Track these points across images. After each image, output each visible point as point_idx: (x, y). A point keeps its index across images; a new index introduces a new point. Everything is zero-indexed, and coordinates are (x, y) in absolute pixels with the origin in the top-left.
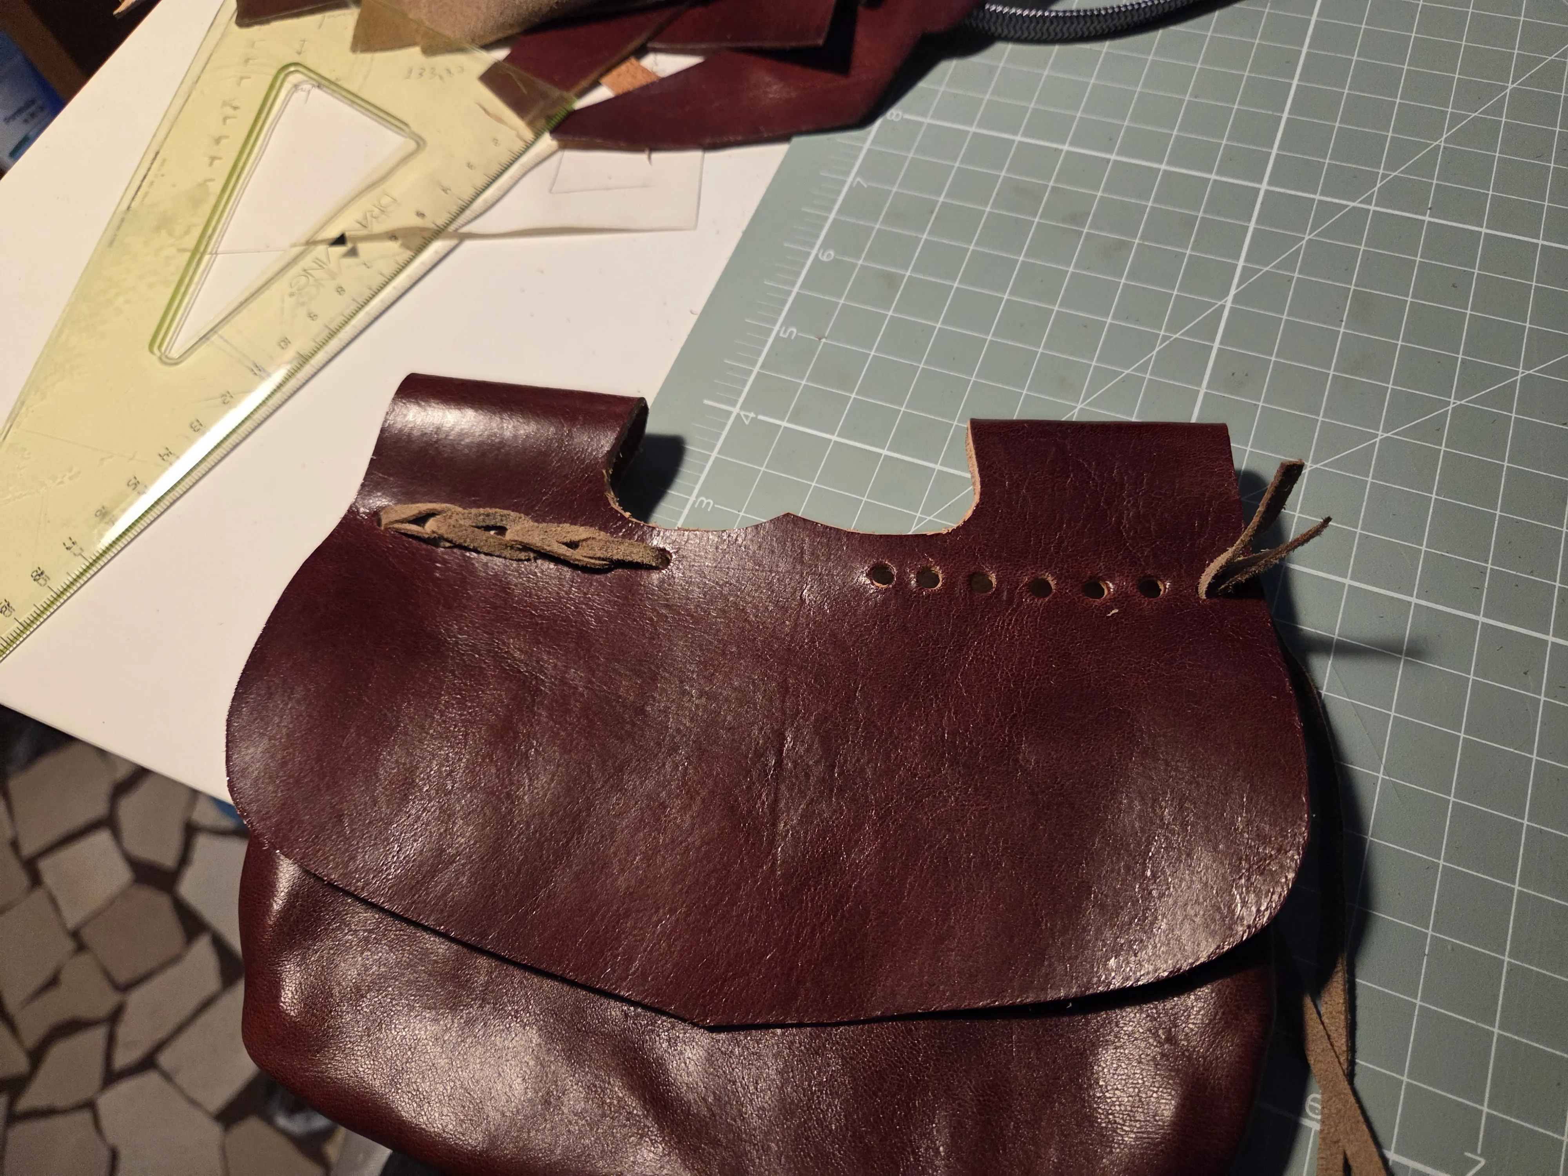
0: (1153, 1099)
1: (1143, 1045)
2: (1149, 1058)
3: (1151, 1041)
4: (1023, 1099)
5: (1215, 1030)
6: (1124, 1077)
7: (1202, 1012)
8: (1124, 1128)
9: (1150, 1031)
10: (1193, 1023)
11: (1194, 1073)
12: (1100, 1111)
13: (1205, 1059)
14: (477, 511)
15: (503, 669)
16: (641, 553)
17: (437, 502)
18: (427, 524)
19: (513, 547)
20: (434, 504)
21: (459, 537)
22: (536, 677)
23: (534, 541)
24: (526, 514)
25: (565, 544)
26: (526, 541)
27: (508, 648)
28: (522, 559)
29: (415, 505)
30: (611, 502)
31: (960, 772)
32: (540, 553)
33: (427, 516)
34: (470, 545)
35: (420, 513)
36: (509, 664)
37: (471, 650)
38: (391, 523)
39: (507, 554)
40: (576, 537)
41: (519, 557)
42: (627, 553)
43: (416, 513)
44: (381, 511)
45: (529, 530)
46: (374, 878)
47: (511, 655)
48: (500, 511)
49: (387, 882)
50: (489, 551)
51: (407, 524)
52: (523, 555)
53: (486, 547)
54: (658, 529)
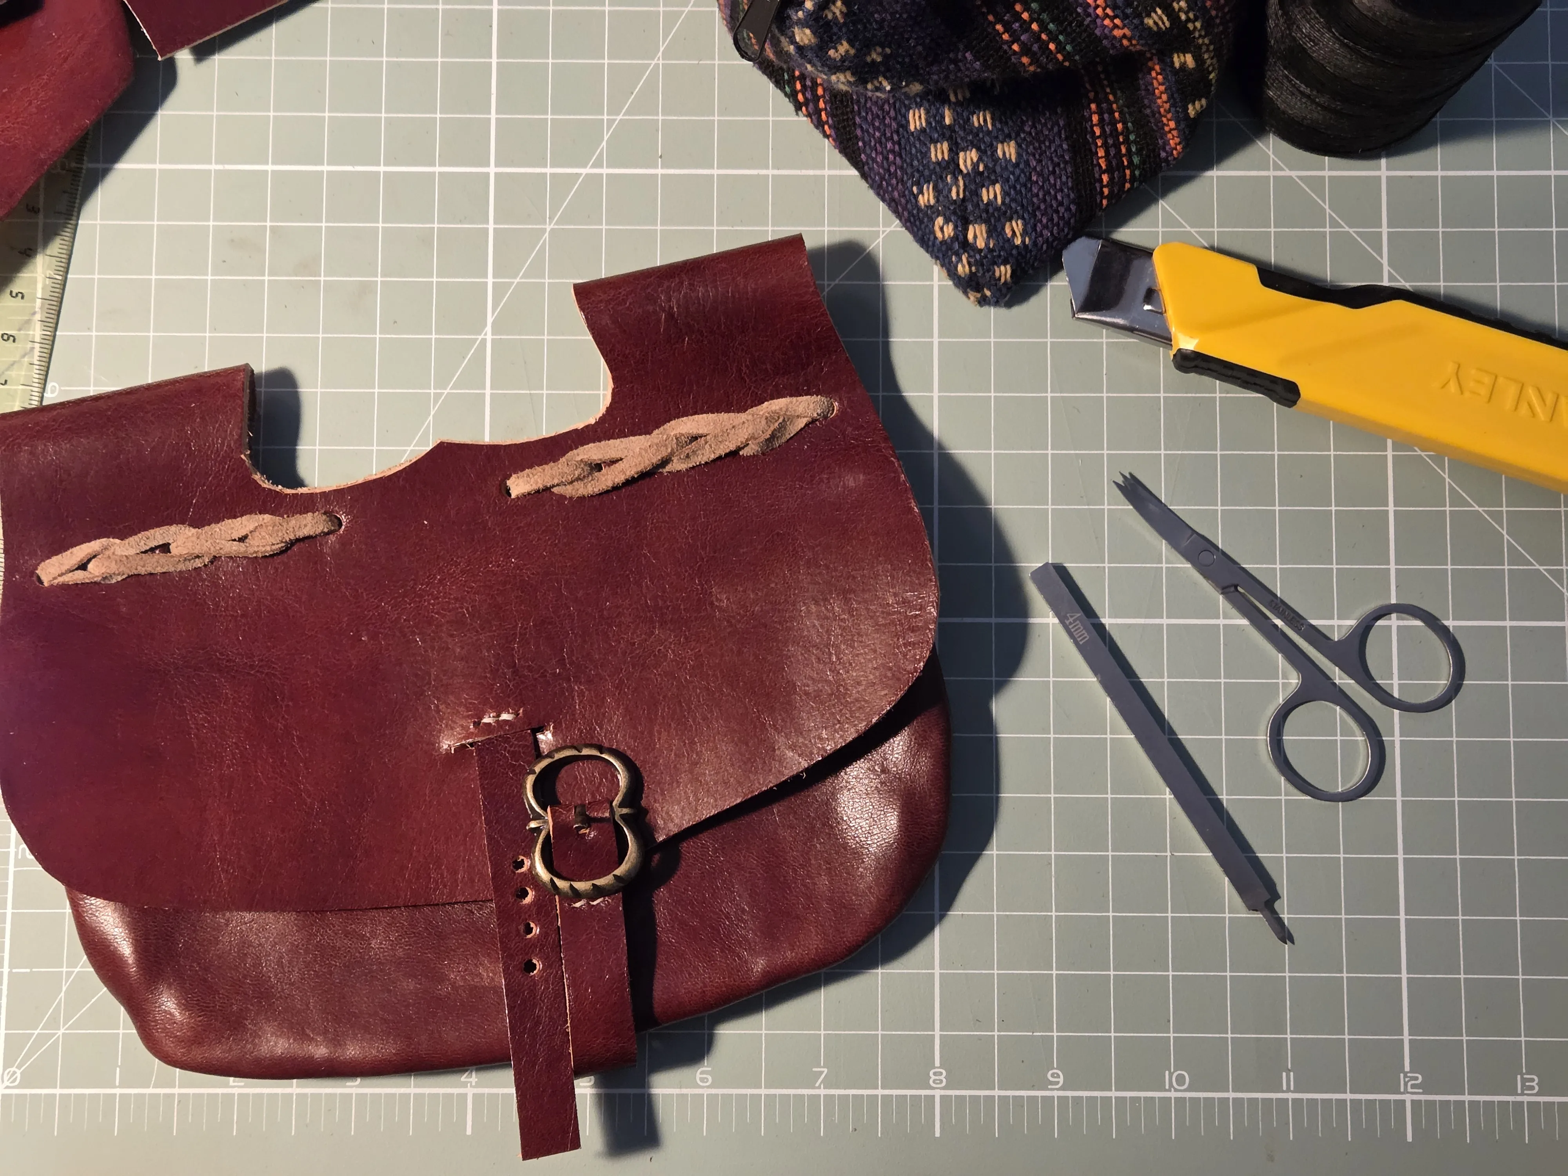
0: (882, 816)
1: (866, 782)
2: (873, 789)
3: (872, 776)
4: (793, 850)
5: (913, 753)
6: (859, 808)
7: (901, 743)
8: (868, 842)
9: (870, 770)
10: (897, 753)
11: (905, 788)
12: (849, 838)
13: (910, 775)
14: (136, 537)
15: (234, 677)
16: (310, 525)
17: (89, 541)
18: (90, 566)
19: (185, 560)
20: (87, 544)
21: (130, 568)
22: (267, 674)
23: (205, 548)
24: (183, 523)
25: (235, 540)
26: (196, 552)
27: (227, 656)
28: (199, 567)
29: (68, 552)
30: (261, 483)
31: (669, 628)
32: (215, 557)
33: (89, 560)
34: (142, 571)
35: (82, 560)
36: (237, 671)
37: (195, 670)
38: (55, 578)
39: (181, 567)
40: (243, 530)
41: (195, 565)
42: (296, 529)
43: (79, 559)
44: (37, 569)
45: (194, 539)
46: (210, 892)
47: (234, 661)
48: (158, 529)
49: (223, 890)
50: (164, 570)
51: (71, 574)
52: (198, 563)
53: (159, 568)
54: (316, 494)
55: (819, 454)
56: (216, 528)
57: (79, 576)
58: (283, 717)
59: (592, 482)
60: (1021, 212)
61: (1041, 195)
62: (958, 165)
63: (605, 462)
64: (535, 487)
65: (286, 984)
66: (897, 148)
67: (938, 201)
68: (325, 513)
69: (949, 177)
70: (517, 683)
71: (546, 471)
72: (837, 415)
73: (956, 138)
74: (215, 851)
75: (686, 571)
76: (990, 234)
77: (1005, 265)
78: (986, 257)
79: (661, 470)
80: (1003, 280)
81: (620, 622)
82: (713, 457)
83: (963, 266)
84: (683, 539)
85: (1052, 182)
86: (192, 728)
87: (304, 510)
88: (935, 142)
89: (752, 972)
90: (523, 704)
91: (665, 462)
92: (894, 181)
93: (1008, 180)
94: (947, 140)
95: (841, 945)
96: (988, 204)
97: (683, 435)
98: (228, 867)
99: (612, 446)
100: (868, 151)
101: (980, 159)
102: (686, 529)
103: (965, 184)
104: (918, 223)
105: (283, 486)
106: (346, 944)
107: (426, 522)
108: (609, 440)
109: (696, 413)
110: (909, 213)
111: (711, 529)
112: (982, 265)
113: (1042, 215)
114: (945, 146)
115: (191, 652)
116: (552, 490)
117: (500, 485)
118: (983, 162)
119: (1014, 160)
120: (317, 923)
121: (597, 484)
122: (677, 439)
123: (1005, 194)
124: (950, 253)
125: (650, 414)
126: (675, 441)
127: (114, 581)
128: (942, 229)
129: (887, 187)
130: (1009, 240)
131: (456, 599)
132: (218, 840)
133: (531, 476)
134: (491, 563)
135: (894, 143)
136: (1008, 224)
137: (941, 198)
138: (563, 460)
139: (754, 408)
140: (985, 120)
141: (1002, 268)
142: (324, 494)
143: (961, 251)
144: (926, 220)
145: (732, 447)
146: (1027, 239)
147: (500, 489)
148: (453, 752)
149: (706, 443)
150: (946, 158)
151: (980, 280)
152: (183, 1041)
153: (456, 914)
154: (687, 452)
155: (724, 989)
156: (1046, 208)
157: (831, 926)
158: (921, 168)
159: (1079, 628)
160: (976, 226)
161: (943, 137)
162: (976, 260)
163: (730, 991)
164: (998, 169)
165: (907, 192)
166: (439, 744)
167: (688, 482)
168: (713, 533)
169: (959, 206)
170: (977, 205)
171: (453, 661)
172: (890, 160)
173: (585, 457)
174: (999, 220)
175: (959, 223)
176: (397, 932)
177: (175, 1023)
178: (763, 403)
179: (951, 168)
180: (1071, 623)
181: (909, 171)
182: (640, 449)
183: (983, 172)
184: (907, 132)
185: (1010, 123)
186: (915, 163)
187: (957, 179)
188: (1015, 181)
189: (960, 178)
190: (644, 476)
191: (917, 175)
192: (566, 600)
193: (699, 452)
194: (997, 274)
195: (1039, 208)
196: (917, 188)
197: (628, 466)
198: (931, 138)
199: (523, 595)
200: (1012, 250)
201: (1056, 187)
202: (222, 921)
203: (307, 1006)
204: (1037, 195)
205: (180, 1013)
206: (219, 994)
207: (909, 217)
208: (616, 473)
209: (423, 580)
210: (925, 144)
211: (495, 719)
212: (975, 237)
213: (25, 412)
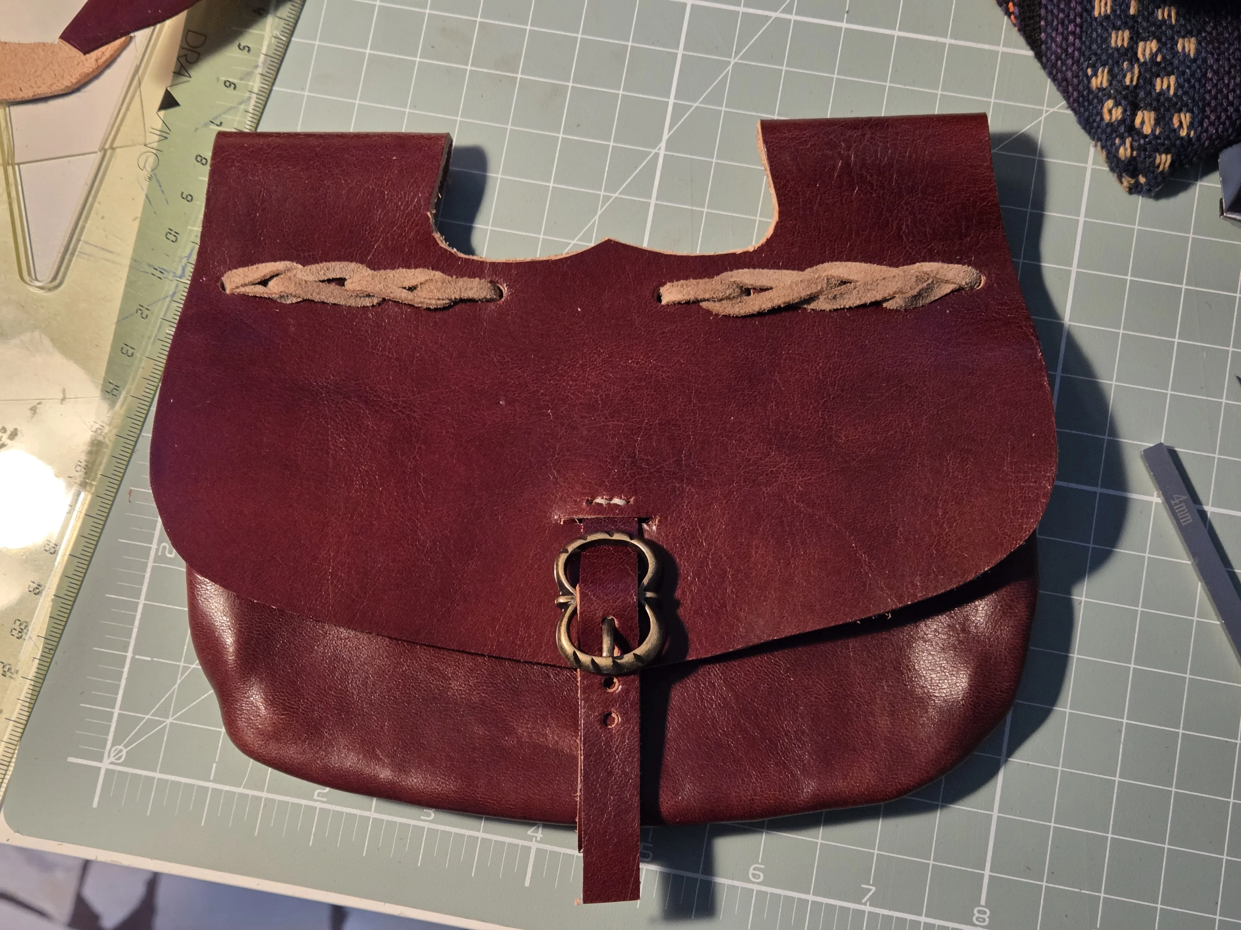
0: (955, 673)
2: (949, 645)
3: (950, 633)
4: (861, 686)
5: (996, 619)
7: (986, 607)
8: (936, 694)
11: (982, 651)
12: (917, 686)
14: (317, 265)
15: (377, 411)
16: (475, 289)
17: (275, 261)
18: (271, 284)
19: (357, 296)
20: (273, 263)
21: (306, 293)
22: (408, 415)
23: (377, 289)
24: (362, 263)
25: (405, 288)
26: (369, 290)
27: (376, 392)
28: (368, 307)
29: (255, 267)
30: (439, 242)
31: (785, 453)
32: (384, 299)
33: (272, 277)
34: (317, 298)
35: (265, 276)
36: (381, 406)
37: (344, 398)
38: (237, 287)
39: (352, 302)
40: (414, 281)
41: (364, 304)
42: (463, 290)
43: (263, 274)
44: (223, 276)
45: (369, 279)
46: (316, 600)
47: (381, 398)
48: (338, 263)
49: (327, 602)
50: (336, 302)
51: (252, 287)
52: (367, 302)
53: (332, 299)
54: (486, 263)
55: (960, 320)
56: (390, 273)
57: (259, 290)
58: (414, 458)
59: (740, 304)
60: (1191, 105)
61: (1213, 92)
62: (1136, 53)
63: (755, 289)
64: (687, 297)
65: (367, 703)
66: (1078, 30)
67: (1111, 84)
68: (491, 282)
69: (1125, 64)
70: (634, 473)
71: (700, 285)
72: (983, 288)
73: (1138, 28)
74: (329, 565)
75: (811, 404)
76: (1157, 122)
77: (1167, 154)
78: (1150, 143)
79: (805, 306)
80: (1161, 168)
81: (740, 437)
82: (858, 303)
83: (1126, 150)
84: (813, 373)
85: (1227, 82)
86: (331, 449)
87: (472, 275)
88: (1118, 29)
89: (803, 792)
90: (635, 493)
91: (812, 298)
92: (1070, 62)
93: (1184, 73)
94: (1128, 29)
95: (892, 785)
96: (1160, 94)
97: (833, 277)
98: (337, 582)
99: (765, 275)
100: (1049, 31)
101: (1159, 50)
102: (818, 364)
103: (1140, 72)
104: (1086, 104)
105: (458, 250)
106: (429, 679)
107: (579, 310)
108: (763, 269)
109: (848, 260)
110: (1079, 93)
111: (843, 369)
112: (1145, 150)
113: (1211, 112)
114: (1127, 34)
115: (344, 380)
116: (701, 304)
117: (654, 291)
118: (1161, 53)
119: (1192, 56)
120: (406, 653)
121: (744, 306)
122: (828, 279)
123: (1179, 86)
124: (1114, 135)
125: (806, 253)
126: (826, 281)
127: (289, 302)
128: (1110, 111)
129: (1062, 66)
130: (1175, 130)
131: (593, 385)
132: (333, 556)
133: (685, 286)
134: (632, 359)
135: (1076, 26)
136: (1176, 115)
137: (1114, 83)
138: (717, 278)
139: (905, 267)
140: (1169, 16)
141: (1164, 156)
142: (493, 265)
143: (1126, 134)
144: (1095, 101)
145: (879, 298)
146: (1192, 133)
147: (653, 294)
148: (562, 523)
149: (855, 288)
150: (1126, 45)
151: (1139, 166)
152: (263, 734)
153: (534, 675)
154: (835, 293)
155: (772, 801)
156: (1216, 106)
157: (886, 765)
158: (1099, 52)
159: (1184, 510)
160: (1146, 112)
161: (1125, 25)
162: (1140, 145)
163: (777, 804)
164: (1176, 62)
165: (1080, 74)
166: (551, 513)
167: (828, 323)
168: (844, 373)
169: (1131, 92)
170: (1149, 93)
171: (579, 440)
172: (1069, 41)
173: (738, 280)
174: (1168, 110)
175: (1128, 108)
176: (477, 678)
177: (259, 716)
178: (914, 263)
179: (1129, 55)
180: (1176, 504)
181: (1087, 53)
182: (792, 282)
183: (1160, 63)
184: (1091, 17)
185: (1193, 21)
186: (1094, 47)
187: (1133, 65)
188: (1191, 75)
189: (1136, 66)
190: (791, 308)
191: (1094, 58)
192: (694, 406)
193: (846, 296)
194: (1158, 161)
195: (1209, 104)
196: (1092, 71)
197: (776, 295)
198: (1113, 24)
199: (655, 393)
200: (1176, 140)
201: (1229, 87)
202: (321, 632)
203: (382, 728)
204: (1210, 91)
205: (266, 708)
206: (304, 698)
207: (1078, 97)
208: (764, 300)
209: (566, 361)
210: (1107, 30)
211: (607, 502)
212: (1143, 123)
213: (240, 134)
